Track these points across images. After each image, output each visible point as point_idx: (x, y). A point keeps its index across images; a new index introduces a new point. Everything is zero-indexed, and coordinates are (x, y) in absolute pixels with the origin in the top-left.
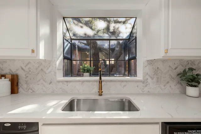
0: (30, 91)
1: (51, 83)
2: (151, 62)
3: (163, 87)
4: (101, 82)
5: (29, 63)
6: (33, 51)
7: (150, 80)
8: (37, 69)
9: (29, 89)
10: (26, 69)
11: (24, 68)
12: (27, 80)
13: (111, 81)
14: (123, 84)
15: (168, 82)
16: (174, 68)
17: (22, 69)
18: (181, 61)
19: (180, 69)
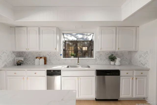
0: (51, 63)
1: (59, 60)
2: (98, 52)
3: (103, 62)
4: (78, 59)
5: (51, 52)
6: (56, 49)
7: (98, 59)
8: (53, 55)
9: (50, 63)
10: (49, 55)
11: (48, 54)
12: (50, 59)
13: (82, 59)
14: (87, 60)
15: (105, 60)
16: (107, 54)
17: (48, 55)
18: (110, 52)
19: (110, 55)
